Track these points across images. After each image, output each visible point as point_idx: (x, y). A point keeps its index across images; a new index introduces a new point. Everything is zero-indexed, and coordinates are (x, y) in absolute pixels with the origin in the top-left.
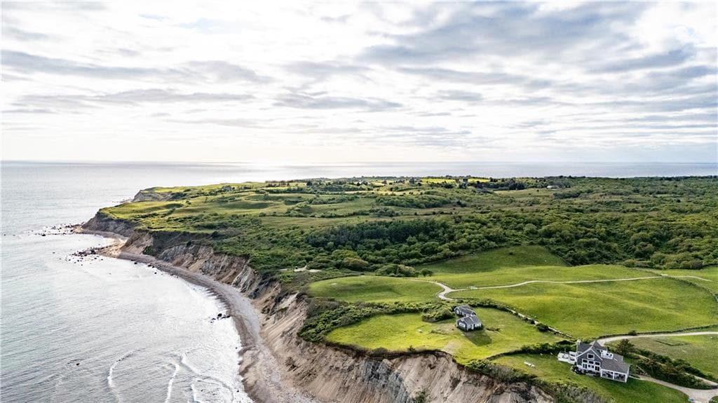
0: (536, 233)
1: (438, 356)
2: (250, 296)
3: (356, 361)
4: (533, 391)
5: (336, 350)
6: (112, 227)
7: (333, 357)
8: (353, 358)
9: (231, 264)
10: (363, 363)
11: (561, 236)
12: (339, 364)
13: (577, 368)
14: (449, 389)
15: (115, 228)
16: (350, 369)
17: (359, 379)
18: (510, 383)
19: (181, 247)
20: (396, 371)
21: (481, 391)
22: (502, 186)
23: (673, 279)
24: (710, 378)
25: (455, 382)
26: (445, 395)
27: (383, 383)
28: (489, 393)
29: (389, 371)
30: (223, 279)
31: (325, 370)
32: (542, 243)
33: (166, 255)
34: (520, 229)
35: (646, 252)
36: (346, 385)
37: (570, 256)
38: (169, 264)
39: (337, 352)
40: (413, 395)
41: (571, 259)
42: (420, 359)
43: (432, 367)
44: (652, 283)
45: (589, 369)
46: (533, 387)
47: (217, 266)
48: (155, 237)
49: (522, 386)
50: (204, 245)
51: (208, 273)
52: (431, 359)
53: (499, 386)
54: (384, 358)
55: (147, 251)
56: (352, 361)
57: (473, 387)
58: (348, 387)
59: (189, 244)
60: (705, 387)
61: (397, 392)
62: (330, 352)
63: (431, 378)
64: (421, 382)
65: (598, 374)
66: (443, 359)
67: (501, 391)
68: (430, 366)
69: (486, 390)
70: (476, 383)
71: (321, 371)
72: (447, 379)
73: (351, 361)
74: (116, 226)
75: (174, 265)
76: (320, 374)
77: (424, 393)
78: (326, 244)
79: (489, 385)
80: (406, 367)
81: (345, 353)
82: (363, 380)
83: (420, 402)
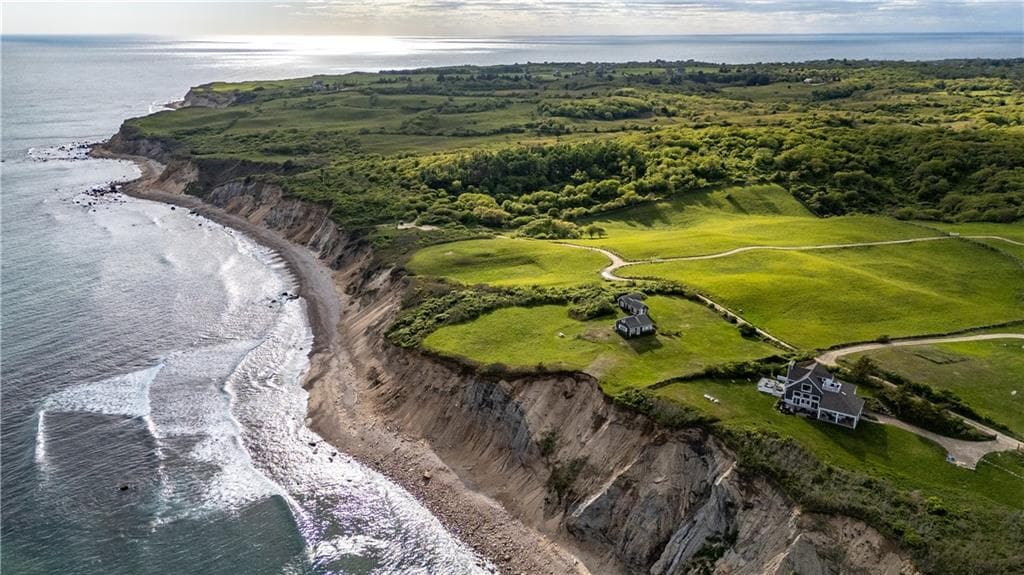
0: (772, 162)
1: (578, 380)
2: (331, 266)
3: (462, 380)
4: (710, 443)
5: (436, 362)
6: (143, 149)
7: (431, 373)
8: (459, 376)
9: (307, 214)
10: (471, 384)
11: (809, 168)
12: (438, 383)
13: (784, 404)
14: (589, 431)
15: (149, 150)
16: (453, 392)
17: (465, 407)
18: (677, 428)
19: (237, 184)
20: (517, 400)
21: (635, 437)
22: (737, 79)
23: (968, 240)
24: (988, 423)
25: (599, 421)
26: (583, 439)
27: (498, 415)
28: (645, 441)
29: (508, 399)
30: (296, 237)
31: (418, 392)
32: (778, 180)
33: (216, 196)
34: (749, 157)
35: (935, 192)
36: (447, 415)
37: (818, 200)
38: (221, 211)
39: (438, 366)
40: (537, 437)
41: (818, 205)
42: (552, 382)
43: (568, 396)
44: (933, 248)
45: (805, 405)
46: (711, 437)
47: (287, 217)
48: (201, 169)
49: (695, 434)
50: (269, 184)
51: (276, 226)
52: (568, 383)
53: (660, 433)
54: (501, 379)
55: (191, 189)
56: (457, 380)
57: (623, 430)
58: (449, 419)
59: (248, 181)
60: (977, 438)
61: (516, 430)
62: (428, 364)
63: (565, 413)
64: (550, 419)
65: (815, 413)
66: (585, 385)
67: (663, 441)
68: (565, 393)
69: (642, 435)
70: (629, 424)
71: (412, 391)
72: (587, 415)
73: (455, 380)
74: (150, 146)
75: (228, 213)
76: (412, 397)
77: (553, 434)
78: (450, 184)
79: (647, 430)
80: (531, 395)
81: (448, 367)
82: (471, 409)
83: (547, 447)
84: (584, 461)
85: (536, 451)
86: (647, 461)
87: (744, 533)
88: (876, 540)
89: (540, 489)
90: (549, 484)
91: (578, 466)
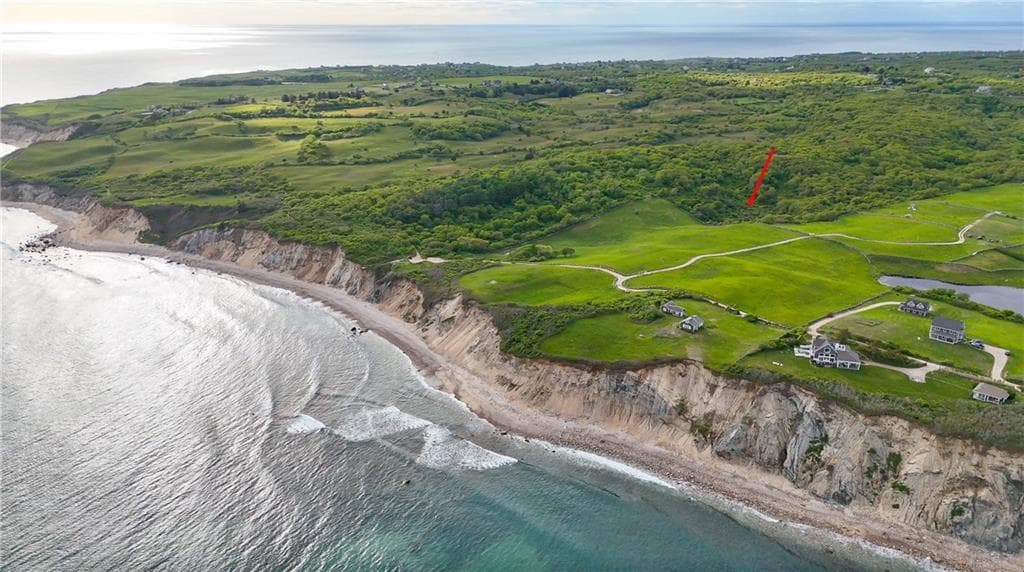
0: (652, 181)
1: (686, 364)
2: (369, 300)
3: (594, 375)
4: (793, 389)
5: (565, 365)
6: (27, 195)
7: (563, 373)
8: (589, 372)
9: (310, 256)
10: (603, 377)
11: (681, 184)
12: (572, 379)
13: (814, 361)
14: (708, 395)
15: (35, 196)
16: (589, 383)
17: (603, 393)
18: (773, 383)
19: (207, 231)
20: (646, 382)
21: (742, 394)
22: (549, 91)
23: (822, 238)
24: (918, 357)
25: (713, 388)
26: (705, 400)
27: (632, 394)
28: (751, 394)
29: (638, 383)
30: (307, 277)
31: (558, 388)
32: (663, 196)
33: (184, 243)
34: (632, 176)
35: (769, 197)
36: (591, 399)
37: (698, 210)
38: (196, 257)
39: (567, 368)
40: (672, 404)
41: (700, 214)
42: (667, 368)
43: (683, 375)
45: (826, 361)
46: (792, 386)
47: (289, 260)
48: (147, 216)
49: (782, 385)
50: (250, 229)
51: (278, 268)
52: (680, 367)
53: (761, 388)
54: (627, 370)
55: (145, 237)
56: (589, 376)
57: (731, 391)
58: (593, 402)
59: (221, 228)
61: (653, 401)
62: (557, 369)
63: (685, 387)
64: (676, 392)
65: (835, 364)
66: (692, 367)
67: (764, 393)
68: (680, 374)
69: (748, 392)
70: (736, 387)
71: (553, 388)
72: (702, 385)
73: (586, 376)
74: (35, 191)
75: (211, 258)
76: (555, 392)
77: (683, 400)
78: (419, 218)
79: (749, 388)
80: (655, 377)
81: (577, 368)
82: (608, 393)
83: (682, 409)
84: (713, 413)
85: (674, 412)
86: (757, 406)
87: (831, 434)
88: (905, 424)
89: (686, 436)
90: (692, 431)
91: (710, 417)
